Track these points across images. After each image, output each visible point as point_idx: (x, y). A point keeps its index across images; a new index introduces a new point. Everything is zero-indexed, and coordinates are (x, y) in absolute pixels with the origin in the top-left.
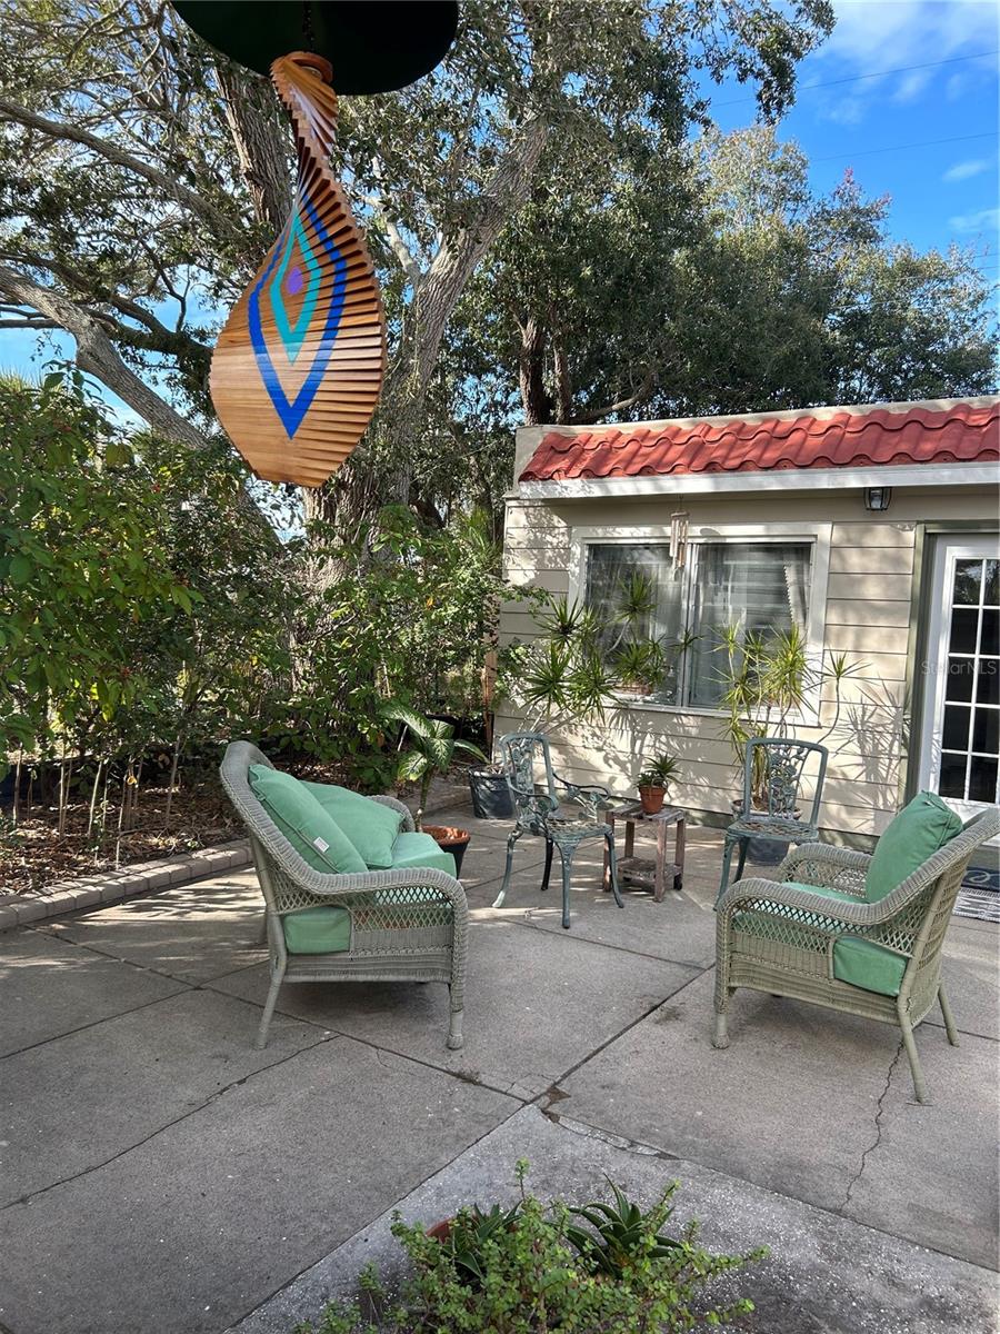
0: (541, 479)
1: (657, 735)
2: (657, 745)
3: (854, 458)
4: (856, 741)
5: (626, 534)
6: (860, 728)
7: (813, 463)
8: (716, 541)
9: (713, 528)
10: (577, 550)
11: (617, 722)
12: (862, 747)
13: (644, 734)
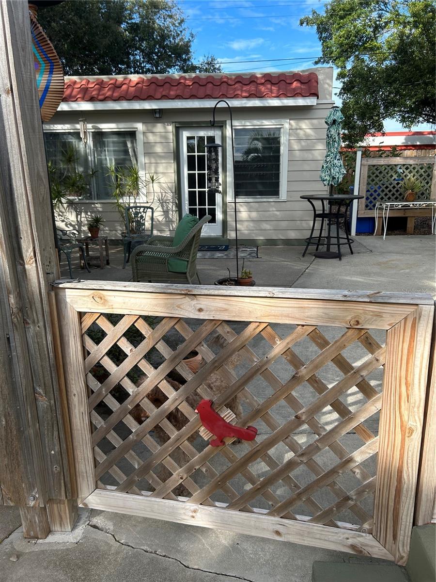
1: (86, 213)
2: (87, 216)
3: (148, 97)
4: (161, 206)
5: (59, 128)
6: (161, 201)
7: (133, 99)
8: (98, 131)
9: (97, 125)
11: (69, 209)
12: (163, 209)
13: (81, 212)
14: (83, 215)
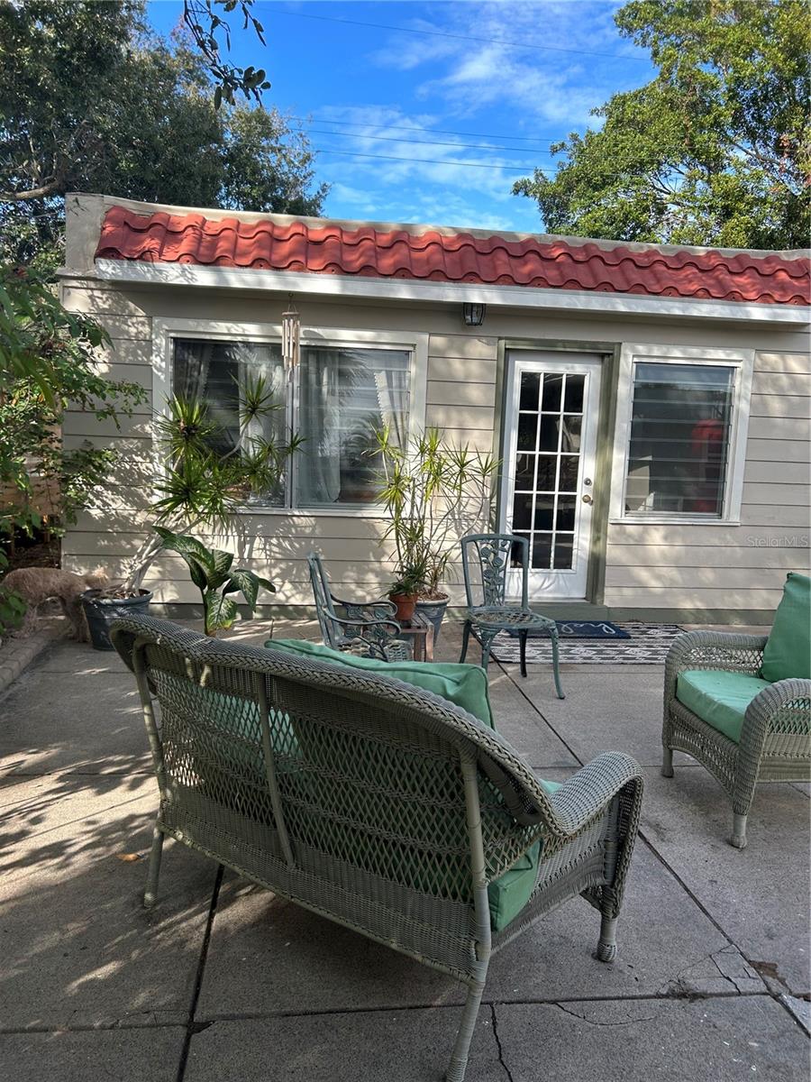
0: (128, 259)
1: (267, 538)
2: (267, 547)
3: (465, 275)
4: (453, 529)
5: (223, 329)
6: (457, 517)
7: (430, 275)
8: (319, 344)
9: (316, 330)
10: (161, 341)
11: (221, 529)
12: (459, 534)
13: (253, 538)
14: (258, 543)
